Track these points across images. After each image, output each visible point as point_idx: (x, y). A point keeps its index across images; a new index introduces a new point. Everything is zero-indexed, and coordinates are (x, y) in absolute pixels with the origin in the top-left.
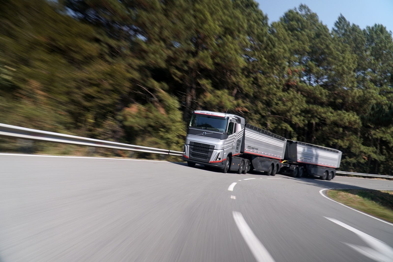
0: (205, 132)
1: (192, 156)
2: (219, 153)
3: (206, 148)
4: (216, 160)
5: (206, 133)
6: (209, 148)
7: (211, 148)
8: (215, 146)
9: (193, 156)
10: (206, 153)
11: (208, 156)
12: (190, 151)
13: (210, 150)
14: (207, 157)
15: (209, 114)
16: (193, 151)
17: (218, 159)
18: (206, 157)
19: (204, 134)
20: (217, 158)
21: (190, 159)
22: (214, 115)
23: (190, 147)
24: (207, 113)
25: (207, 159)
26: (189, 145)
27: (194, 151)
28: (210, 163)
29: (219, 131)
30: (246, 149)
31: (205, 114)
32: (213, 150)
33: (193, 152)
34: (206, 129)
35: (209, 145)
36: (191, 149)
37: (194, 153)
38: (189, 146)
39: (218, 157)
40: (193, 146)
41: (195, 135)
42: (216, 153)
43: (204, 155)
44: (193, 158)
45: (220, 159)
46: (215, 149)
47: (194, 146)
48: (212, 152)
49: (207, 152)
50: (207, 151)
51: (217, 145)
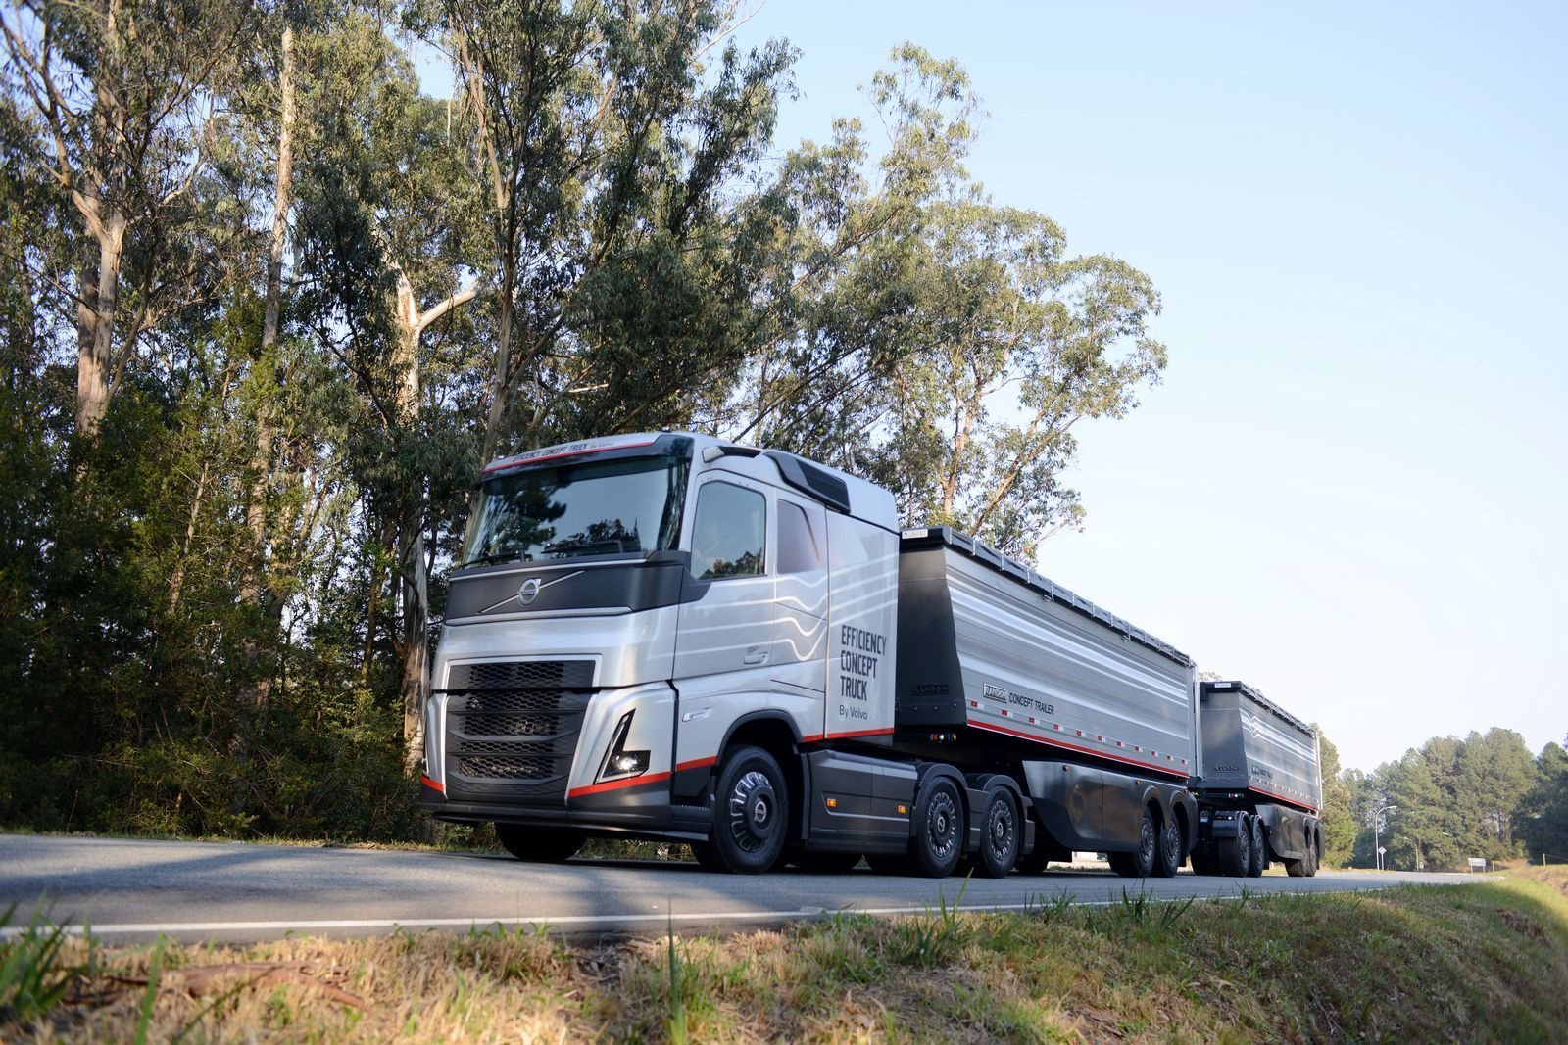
1: (462, 770)
2: (631, 714)
3: (542, 690)
4: (612, 769)
5: (538, 582)
6: (560, 691)
7: (568, 684)
8: (592, 664)
10: (543, 731)
11: (556, 751)
12: (448, 739)
13: (564, 700)
14: (551, 760)
16: (465, 737)
17: (626, 764)
18: (540, 760)
19: (530, 590)
20: (619, 750)
21: (451, 799)
23: (448, 710)
25: (549, 777)
26: (445, 694)
30: (974, 704)
32: (585, 697)
33: (464, 742)
35: (560, 664)
36: (453, 720)
37: (470, 744)
38: (444, 701)
39: (627, 748)
42: (609, 714)
44: (467, 784)
45: (643, 758)
46: (596, 685)
48: (578, 715)
49: (549, 720)
50: (546, 716)
51: (609, 650)
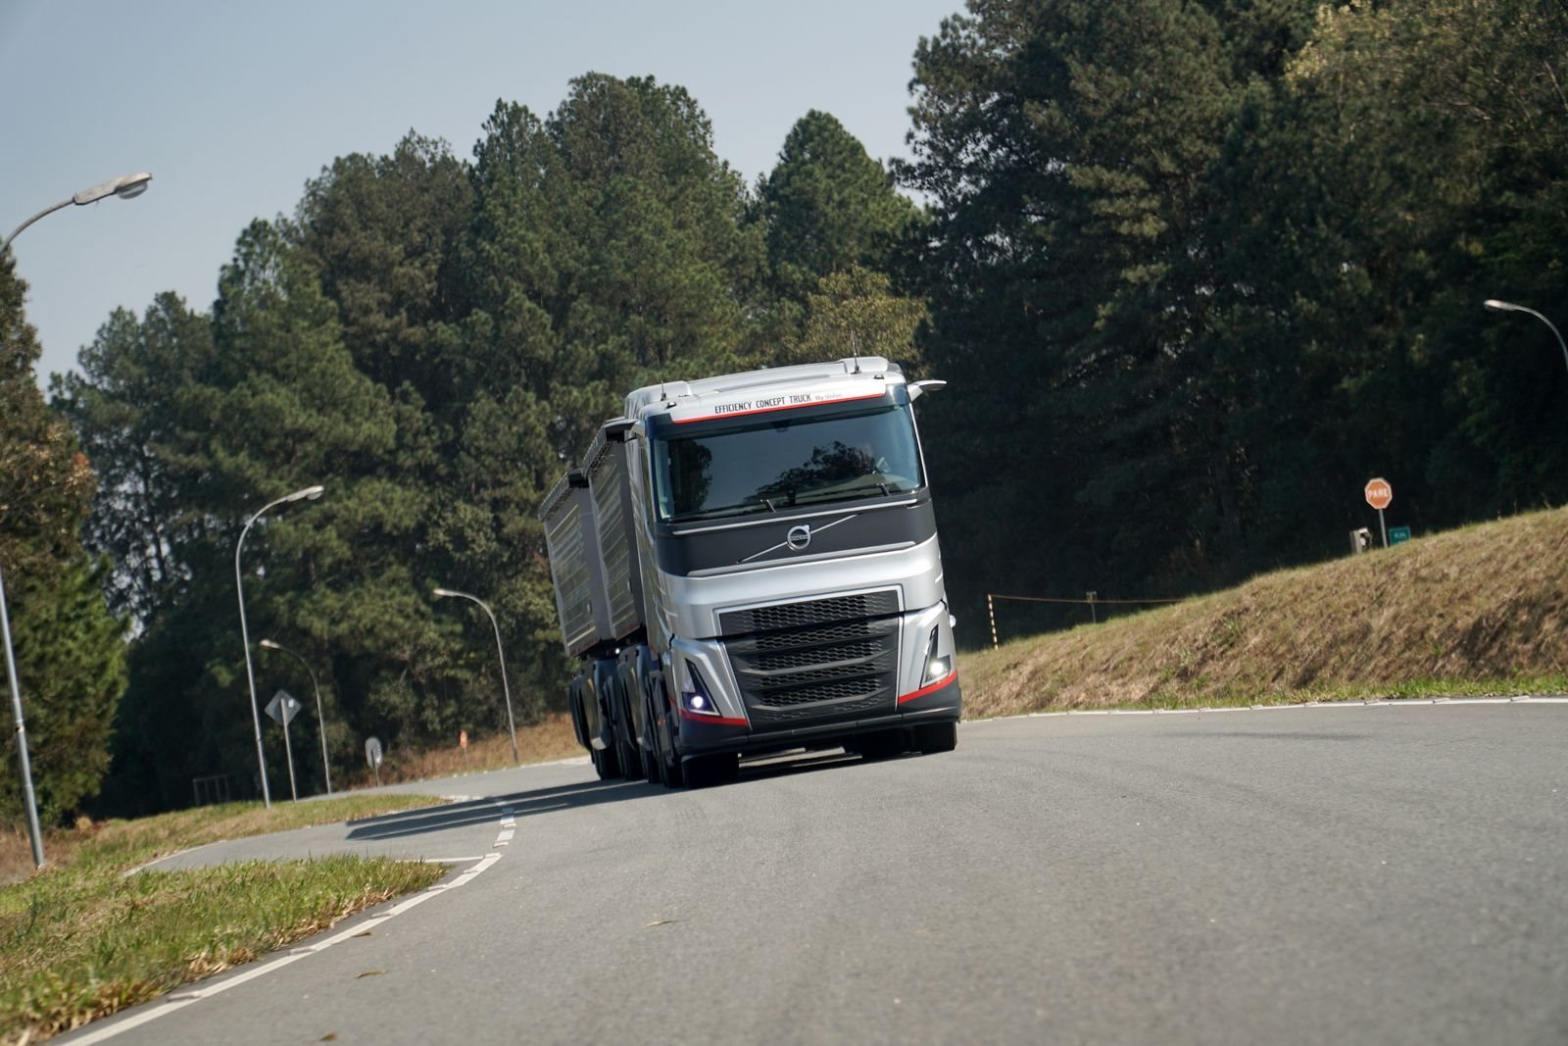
0: (802, 522)
1: (768, 703)
2: (936, 628)
3: (846, 622)
4: (928, 675)
5: (806, 528)
6: (864, 620)
7: (876, 612)
8: (894, 593)
9: (778, 704)
10: (859, 655)
11: (877, 668)
12: (740, 678)
13: (873, 626)
14: (873, 676)
15: (781, 405)
16: (765, 673)
17: (938, 669)
18: (863, 679)
19: (801, 537)
20: (934, 659)
21: (758, 729)
22: (813, 400)
23: (731, 653)
24: (767, 403)
25: (878, 690)
26: (719, 639)
27: (773, 667)
28: (901, 710)
29: (884, 494)
31: (754, 408)
32: (894, 621)
33: (765, 679)
34: (791, 504)
35: (861, 597)
36: (739, 661)
37: (774, 679)
38: (719, 648)
39: (939, 656)
40: (753, 642)
41: (740, 562)
42: (920, 631)
43: (844, 669)
44: (779, 714)
45: (947, 663)
46: (902, 614)
47: (756, 634)
48: (890, 639)
49: (862, 644)
50: (857, 642)
51: (906, 579)
